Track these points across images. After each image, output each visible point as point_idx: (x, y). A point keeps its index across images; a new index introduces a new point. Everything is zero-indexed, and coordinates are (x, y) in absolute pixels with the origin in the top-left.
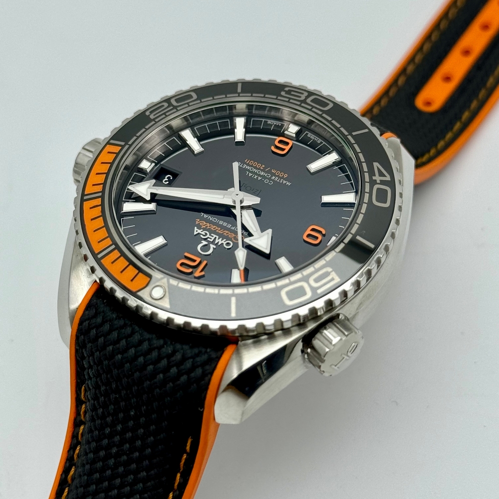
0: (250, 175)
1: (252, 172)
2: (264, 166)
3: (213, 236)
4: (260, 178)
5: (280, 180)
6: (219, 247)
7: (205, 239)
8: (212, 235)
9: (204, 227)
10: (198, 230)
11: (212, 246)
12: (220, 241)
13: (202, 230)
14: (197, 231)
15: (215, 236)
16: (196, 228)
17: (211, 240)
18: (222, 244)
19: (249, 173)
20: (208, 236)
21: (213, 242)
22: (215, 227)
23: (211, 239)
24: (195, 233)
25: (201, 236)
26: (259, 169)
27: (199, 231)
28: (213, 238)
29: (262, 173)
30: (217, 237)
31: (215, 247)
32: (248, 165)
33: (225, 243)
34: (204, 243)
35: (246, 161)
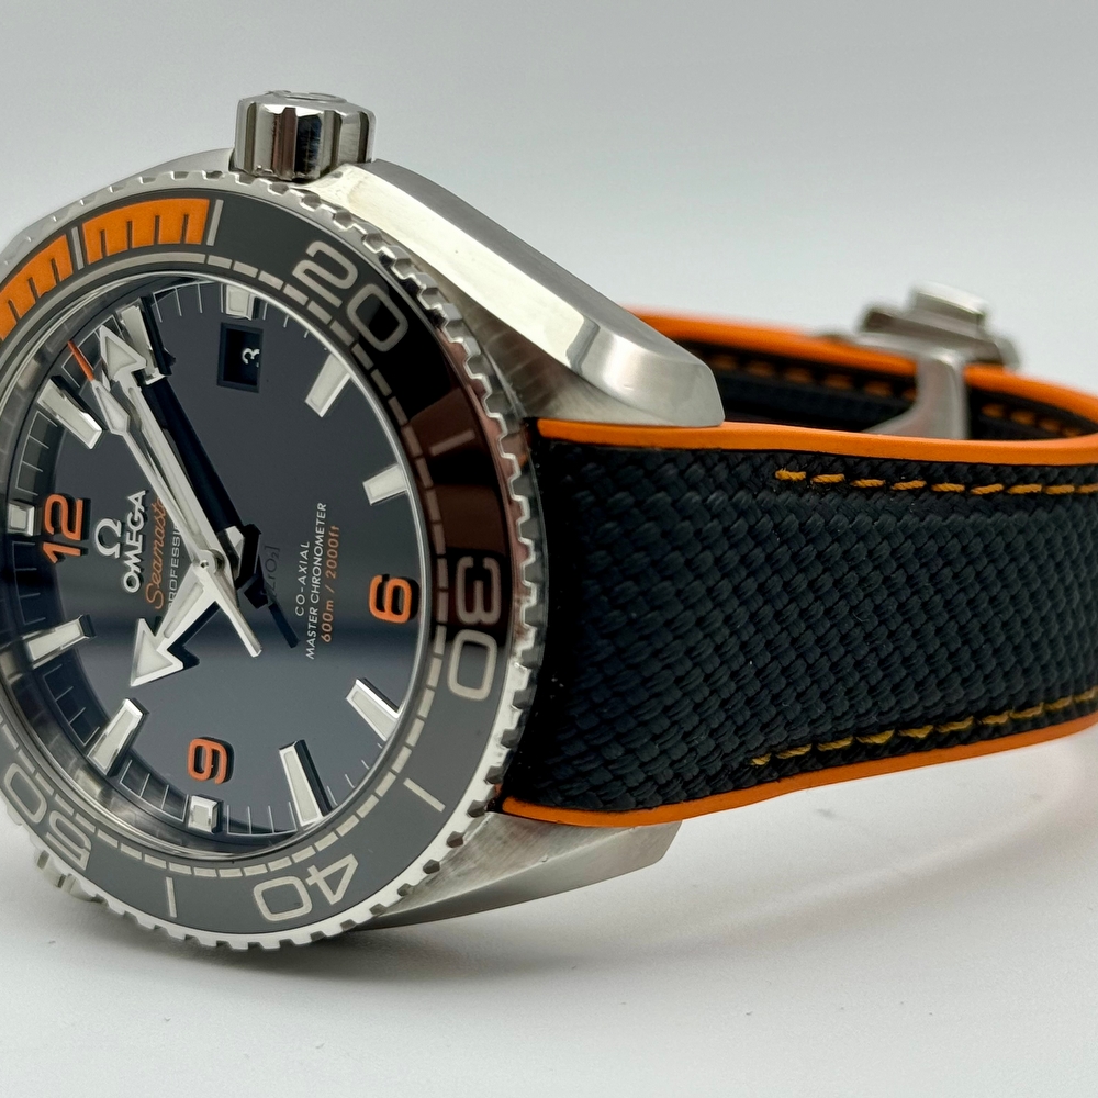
0: (304, 554)
1: (311, 556)
2: (334, 576)
3: (137, 541)
4: (302, 580)
5: (312, 630)
6: (118, 565)
7: (124, 528)
8: (141, 536)
9: (156, 509)
10: (140, 500)
11: (115, 550)
12: (132, 560)
13: (142, 509)
14: (137, 499)
15: (139, 544)
16: (143, 493)
17: (128, 542)
18: (127, 569)
19: (306, 549)
20: (135, 529)
21: (124, 548)
22: (162, 532)
23: (131, 539)
24: (131, 498)
25: (130, 515)
26: (324, 567)
27: (138, 506)
28: (133, 543)
29: (316, 581)
30: (139, 551)
31: (117, 556)
32: (326, 538)
33: (131, 574)
34: (117, 529)
35: (333, 528)
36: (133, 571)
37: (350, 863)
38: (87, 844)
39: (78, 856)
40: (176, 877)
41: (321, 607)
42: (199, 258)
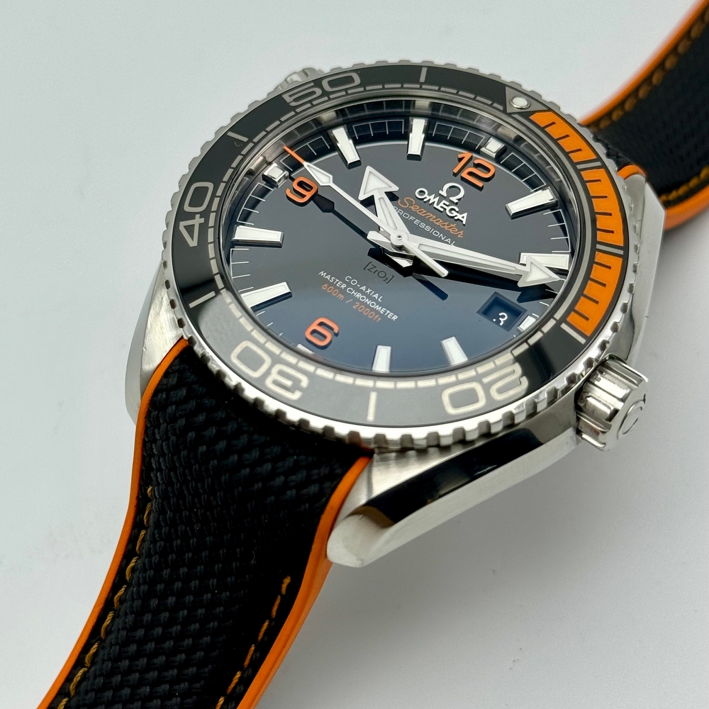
0: (376, 296)
1: (374, 299)
2: (354, 307)
3: (441, 207)
4: (363, 288)
5: (335, 280)
6: (434, 191)
7: (452, 203)
8: (442, 210)
9: (452, 225)
10: (462, 219)
11: (444, 193)
12: (433, 199)
13: (456, 218)
14: (463, 217)
15: (438, 207)
16: (464, 223)
17: (444, 201)
18: (429, 195)
19: (378, 298)
20: (448, 209)
21: (442, 197)
22: (437, 224)
23: (444, 204)
24: (465, 215)
25: (457, 210)
26: (362, 303)
27: (459, 217)
28: (441, 204)
29: (359, 295)
30: (435, 205)
31: (440, 192)
32: (377, 312)
33: (426, 195)
34: (454, 199)
35: (380, 319)
36: (427, 196)
37: (193, 243)
38: (293, 104)
39: (290, 96)
40: (246, 144)
41: (343, 292)
42: (558, 315)
